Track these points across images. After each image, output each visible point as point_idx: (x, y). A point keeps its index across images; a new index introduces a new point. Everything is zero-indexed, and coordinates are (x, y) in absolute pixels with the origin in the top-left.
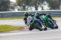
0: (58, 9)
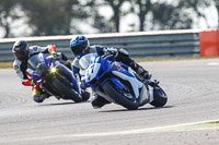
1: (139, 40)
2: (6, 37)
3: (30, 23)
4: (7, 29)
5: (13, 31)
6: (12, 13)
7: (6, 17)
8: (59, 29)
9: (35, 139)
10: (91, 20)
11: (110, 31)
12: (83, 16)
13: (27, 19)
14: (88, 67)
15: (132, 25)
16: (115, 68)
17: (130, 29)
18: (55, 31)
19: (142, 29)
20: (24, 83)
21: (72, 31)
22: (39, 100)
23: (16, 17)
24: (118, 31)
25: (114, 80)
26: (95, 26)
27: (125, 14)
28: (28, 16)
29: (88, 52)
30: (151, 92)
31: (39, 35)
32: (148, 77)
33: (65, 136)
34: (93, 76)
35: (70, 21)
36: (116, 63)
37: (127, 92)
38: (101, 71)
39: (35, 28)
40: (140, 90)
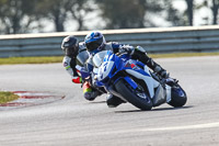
0: (137, 25)
1: (213, 33)
2: (79, 30)
3: (104, 16)
4: (80, 22)
5: (86, 24)
6: (85, 6)
7: (79, 10)
8: (133, 22)
9: (107, 133)
10: (165, 14)
11: (184, 25)
12: (157, 9)
13: (100, 12)
14: (102, 65)
15: (206, 19)
16: (130, 67)
17: (204, 22)
18: (129, 24)
19: (215, 23)
20: (74, 81)
21: (146, 24)
22: (90, 97)
23: (89, 10)
24: (191, 25)
25: (127, 79)
26: (168, 20)
27: (199, 8)
28: (101, 8)
29: (103, 49)
30: (169, 92)
31: (113, 29)
32: (165, 76)
33: (138, 130)
34: (106, 74)
35: (144, 15)
36: (130, 61)
37: (141, 92)
38: (114, 69)
39: (109, 21)
40: (156, 89)
